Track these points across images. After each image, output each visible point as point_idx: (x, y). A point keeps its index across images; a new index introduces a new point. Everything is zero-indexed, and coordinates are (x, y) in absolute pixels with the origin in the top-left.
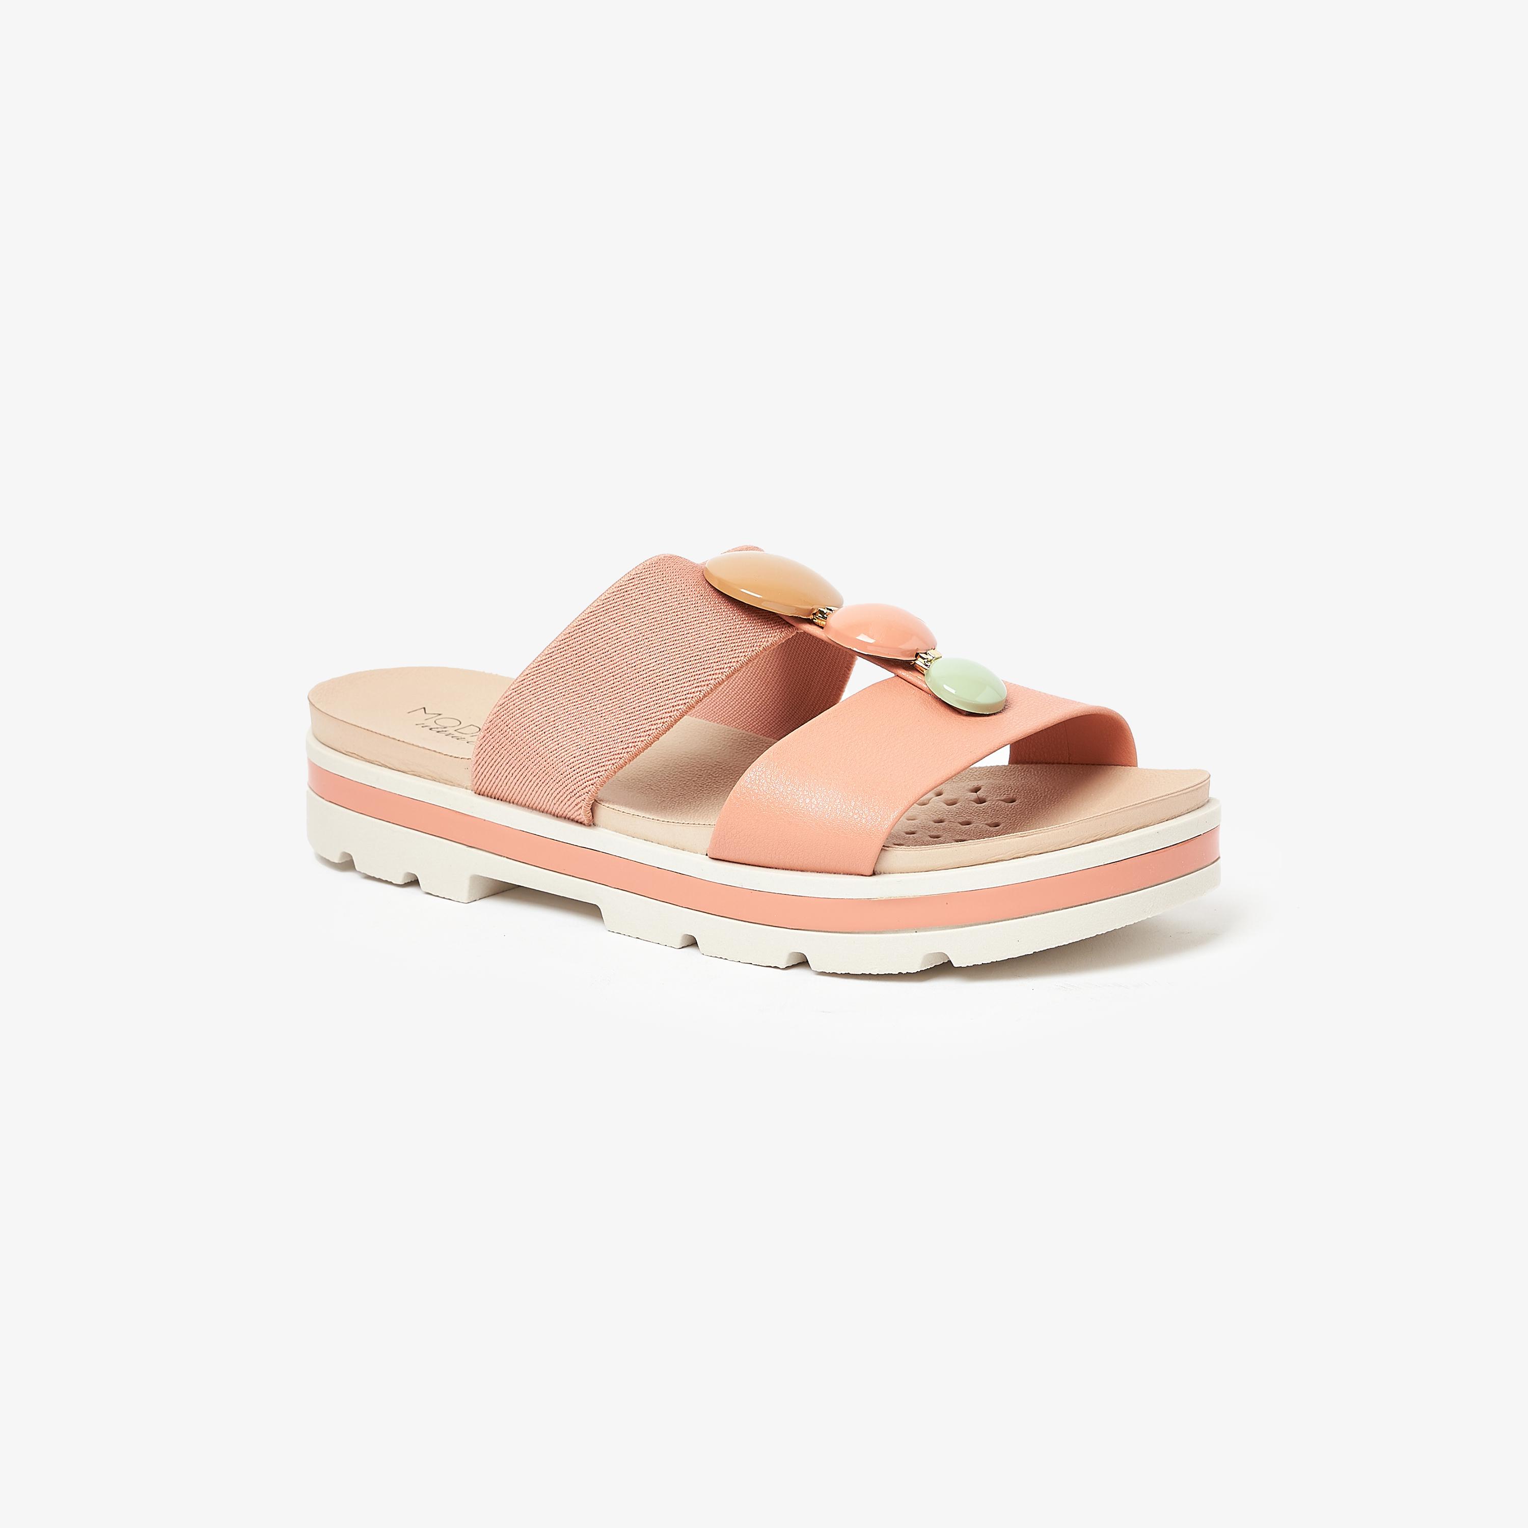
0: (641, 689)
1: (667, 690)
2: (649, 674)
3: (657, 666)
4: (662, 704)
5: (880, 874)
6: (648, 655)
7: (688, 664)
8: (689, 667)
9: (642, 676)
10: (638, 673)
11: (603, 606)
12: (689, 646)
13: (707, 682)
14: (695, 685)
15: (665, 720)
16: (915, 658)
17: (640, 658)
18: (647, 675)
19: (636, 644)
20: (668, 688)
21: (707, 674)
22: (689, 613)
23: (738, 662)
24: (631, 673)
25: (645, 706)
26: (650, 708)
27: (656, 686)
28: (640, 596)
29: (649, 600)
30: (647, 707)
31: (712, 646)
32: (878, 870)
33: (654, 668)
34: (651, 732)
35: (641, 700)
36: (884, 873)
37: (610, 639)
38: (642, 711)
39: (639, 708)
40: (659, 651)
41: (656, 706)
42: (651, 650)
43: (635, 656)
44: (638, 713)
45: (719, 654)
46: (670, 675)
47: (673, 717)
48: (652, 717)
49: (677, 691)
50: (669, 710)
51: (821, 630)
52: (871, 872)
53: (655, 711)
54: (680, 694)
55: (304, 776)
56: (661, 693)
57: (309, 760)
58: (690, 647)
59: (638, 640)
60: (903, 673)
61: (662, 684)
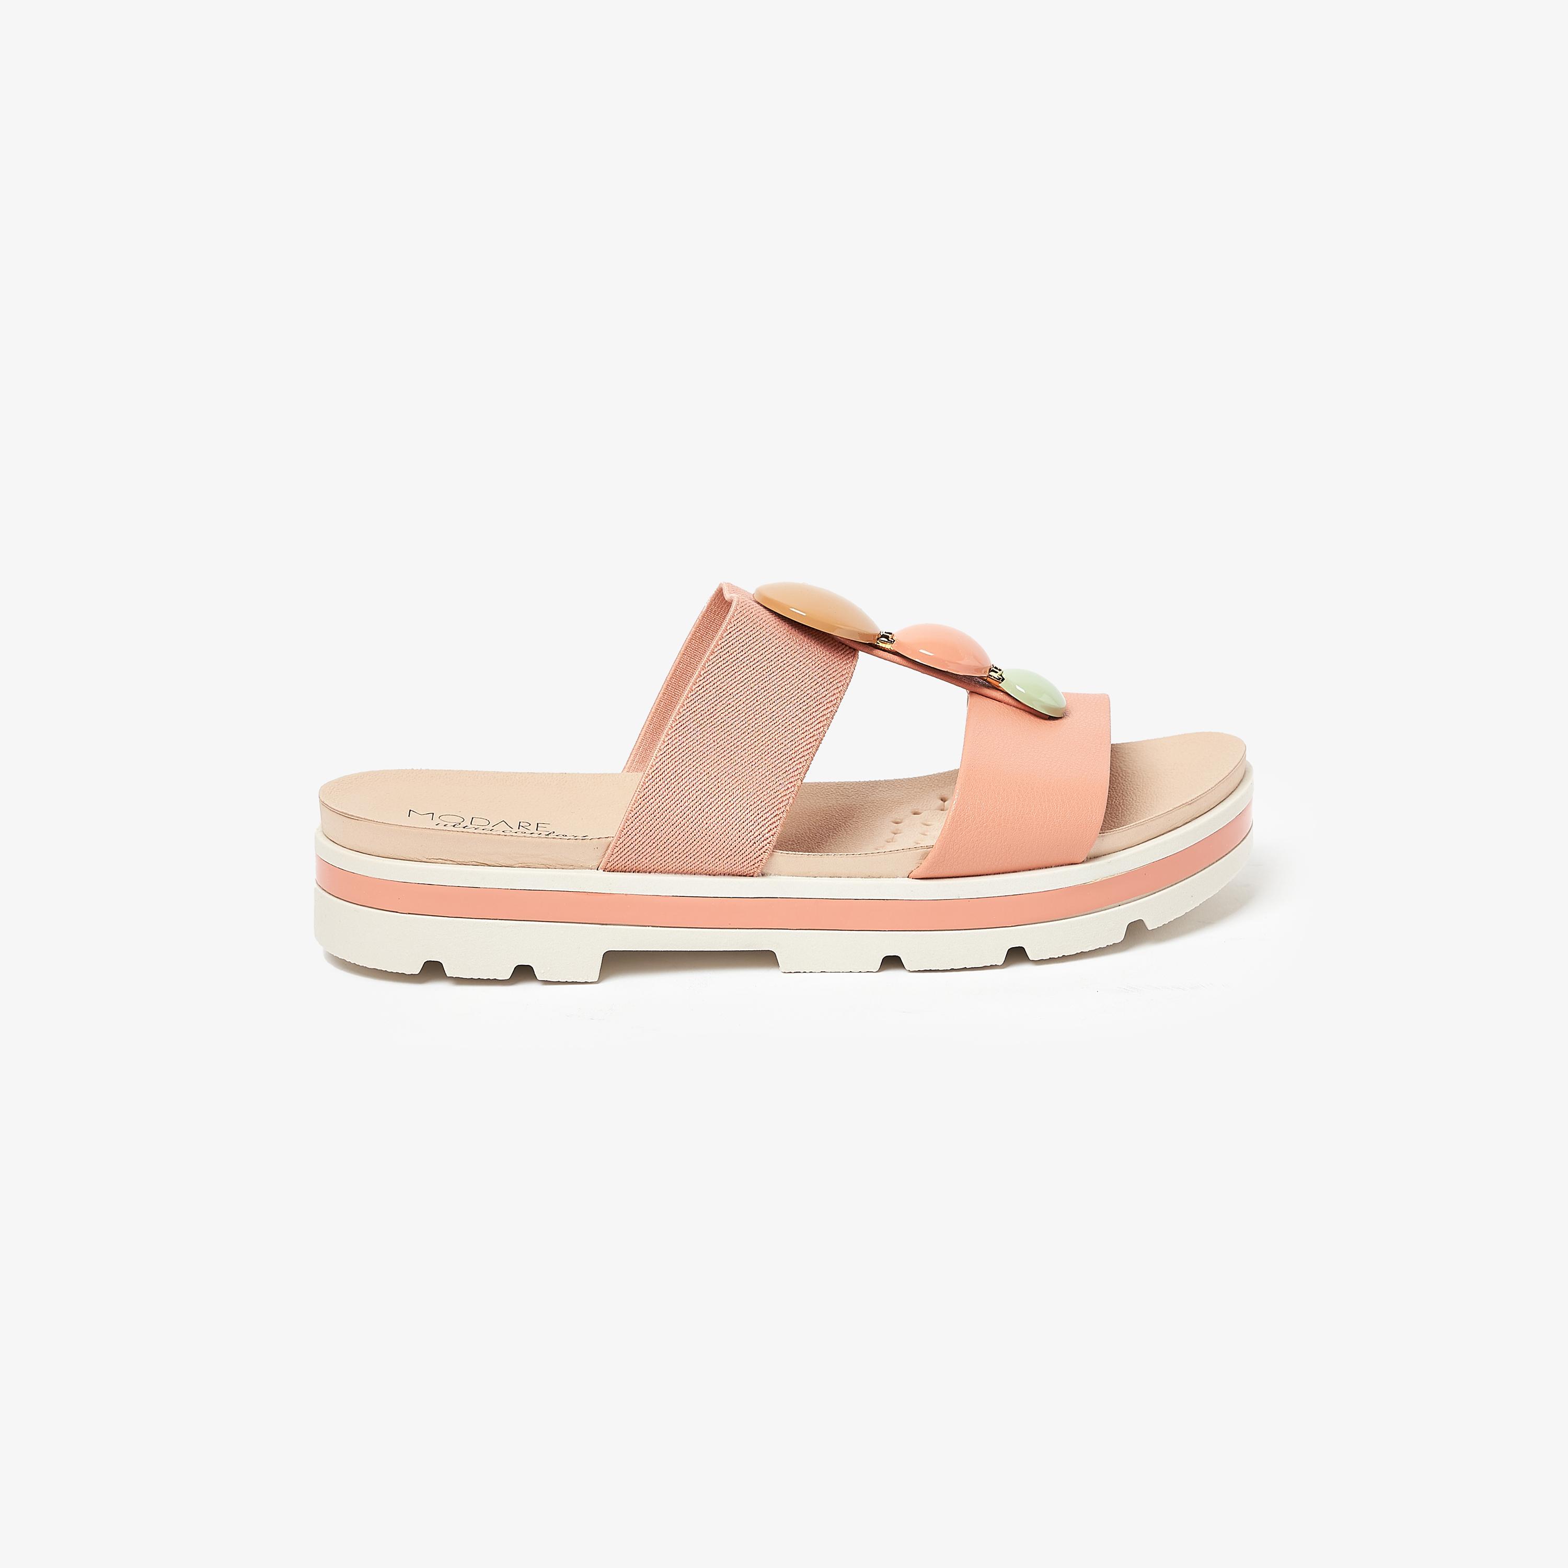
11: (714, 664)
37: (730, 694)
52: (1085, 859)
55: (310, 874)
57: (317, 856)
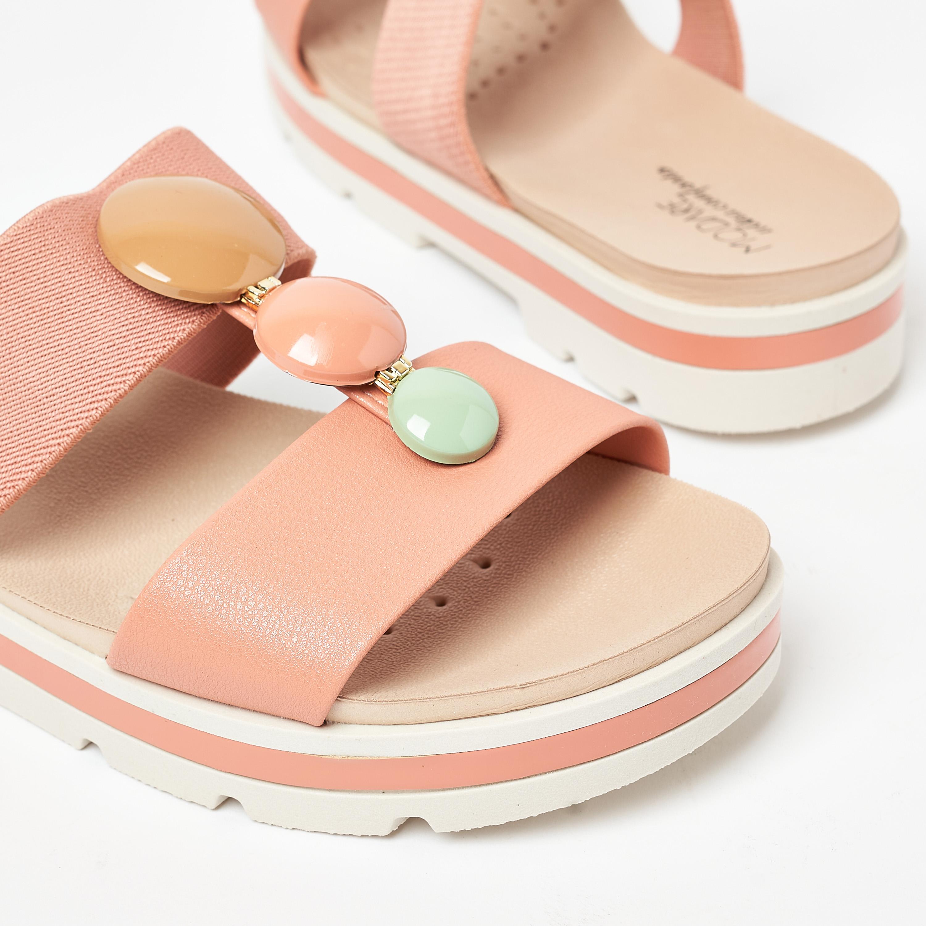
0: (19, 406)
1: (53, 408)
2: (29, 386)
3: (38, 377)
4: (48, 427)
5: (333, 723)
6: (26, 360)
7: (79, 371)
8: (80, 376)
9: (19, 389)
10: (14, 384)
12: (79, 345)
13: (105, 396)
14: (90, 400)
15: (53, 449)
16: (375, 378)
17: (15, 364)
18: (26, 388)
19: (10, 345)
20: (55, 405)
21: (105, 384)
22: (78, 299)
23: (144, 364)
24: (5, 385)
25: (25, 429)
26: (32, 433)
27: (39, 403)
28: (12, 275)
29: (24, 282)
30: (27, 431)
31: (111, 344)
32: (331, 719)
33: (34, 379)
34: (35, 466)
35: (21, 421)
36: (338, 723)
38: (22, 436)
39: (19, 432)
40: (39, 355)
41: (40, 429)
42: (29, 353)
43: (9, 362)
44: (16, 438)
45: (119, 354)
46: (56, 388)
47: (62, 444)
48: (35, 445)
49: (67, 409)
50: (57, 435)
51: (253, 315)
52: (321, 723)
53: (39, 436)
54: (71, 413)
56: (45, 411)
58: (80, 347)
59: (12, 339)
60: (361, 399)
61: (45, 400)
